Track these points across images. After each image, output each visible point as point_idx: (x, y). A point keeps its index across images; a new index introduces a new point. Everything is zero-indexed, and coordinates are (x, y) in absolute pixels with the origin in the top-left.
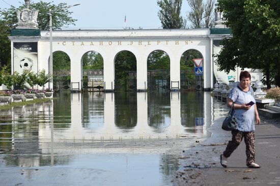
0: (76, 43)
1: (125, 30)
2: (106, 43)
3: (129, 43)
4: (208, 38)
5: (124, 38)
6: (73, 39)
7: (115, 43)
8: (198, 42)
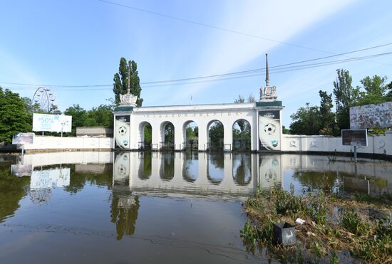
0: (156, 116)
1: (190, 105)
2: (176, 115)
3: (193, 115)
4: (254, 110)
5: (189, 111)
6: (153, 113)
7: (183, 115)
8: (247, 113)
